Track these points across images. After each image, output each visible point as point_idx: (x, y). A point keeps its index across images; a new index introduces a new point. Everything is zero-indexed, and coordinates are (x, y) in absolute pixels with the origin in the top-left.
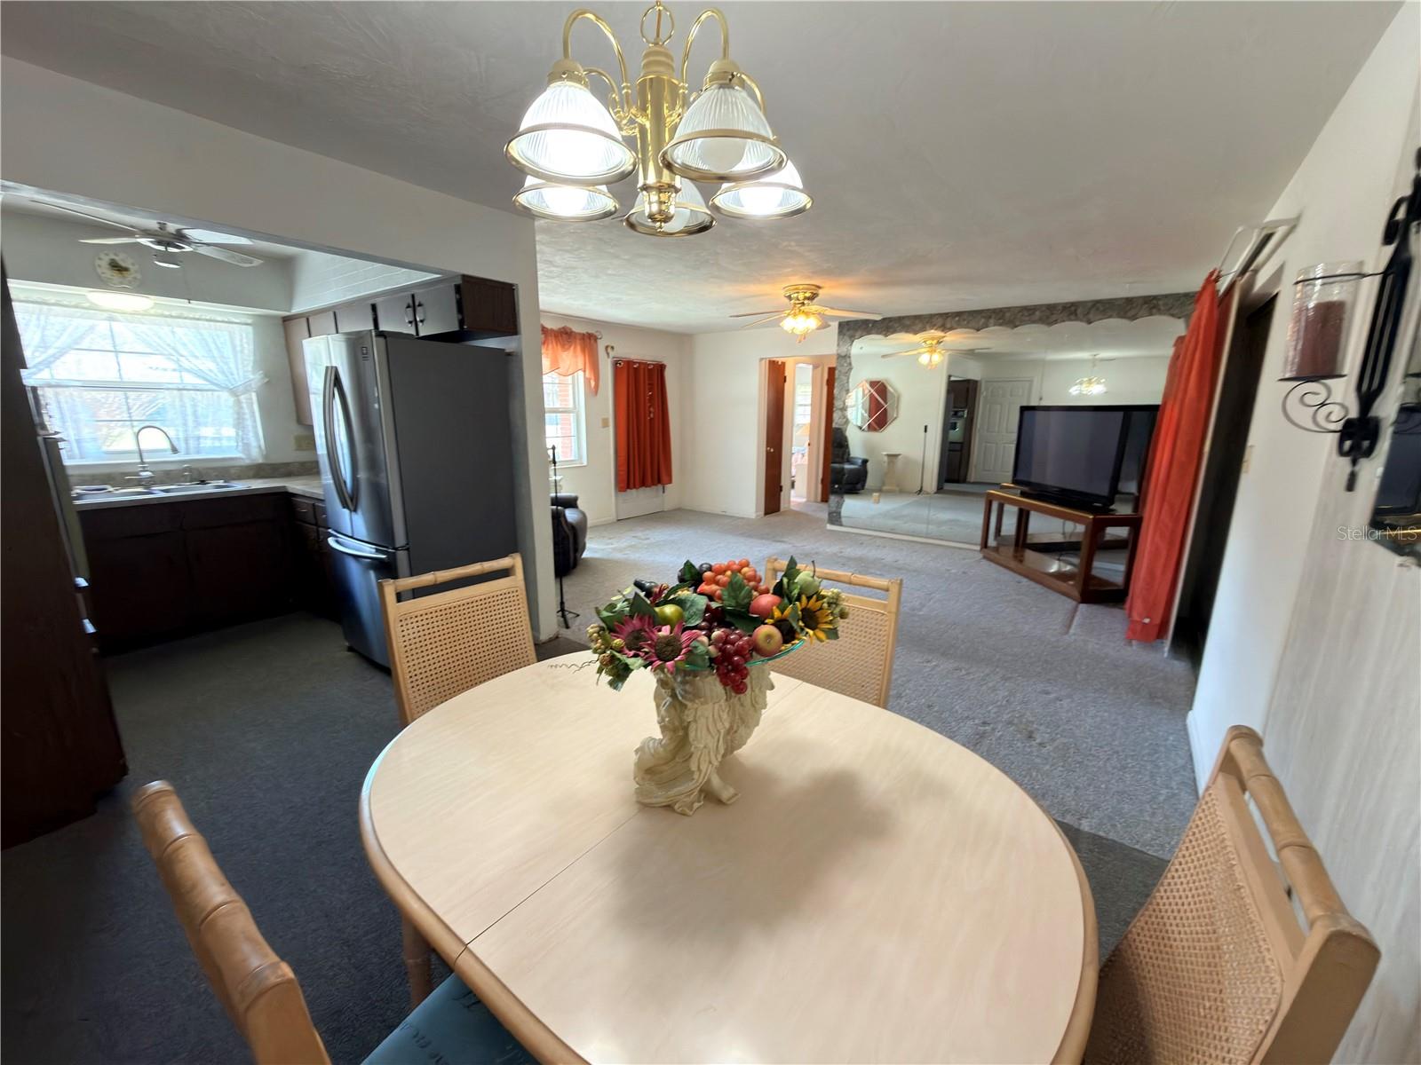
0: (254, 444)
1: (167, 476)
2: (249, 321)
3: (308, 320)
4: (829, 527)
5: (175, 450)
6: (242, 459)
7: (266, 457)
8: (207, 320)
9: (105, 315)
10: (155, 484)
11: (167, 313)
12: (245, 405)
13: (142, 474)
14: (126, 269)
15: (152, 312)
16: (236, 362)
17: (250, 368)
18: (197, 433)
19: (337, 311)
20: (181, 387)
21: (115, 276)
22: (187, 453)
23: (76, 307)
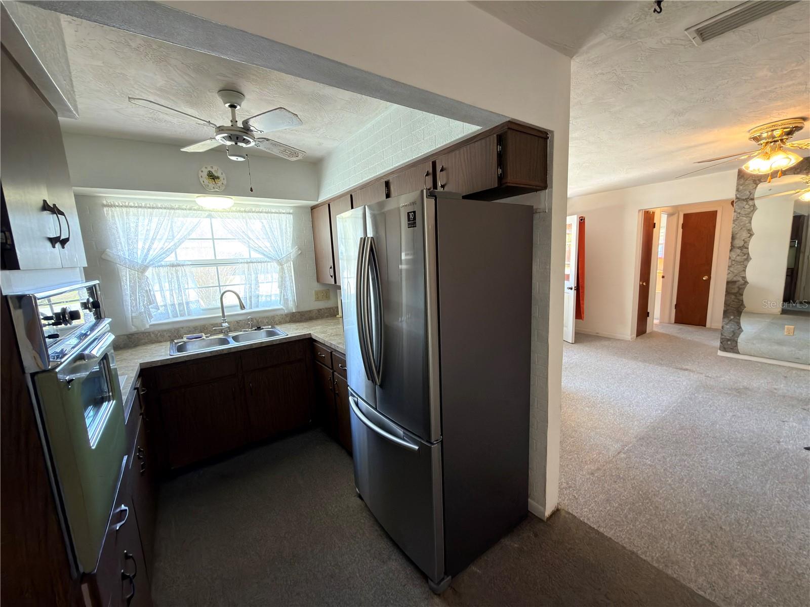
0: (290, 299)
1: (238, 325)
2: (291, 211)
3: (329, 205)
4: (721, 353)
5: (242, 307)
6: (282, 309)
7: (297, 307)
8: (266, 213)
9: (207, 213)
10: (231, 331)
11: (242, 209)
12: (286, 271)
13: (224, 325)
14: (218, 178)
15: (234, 209)
16: (282, 240)
17: (290, 245)
18: (257, 292)
19: (353, 194)
20: (249, 261)
21: (211, 183)
22: (251, 308)
23: (190, 209)
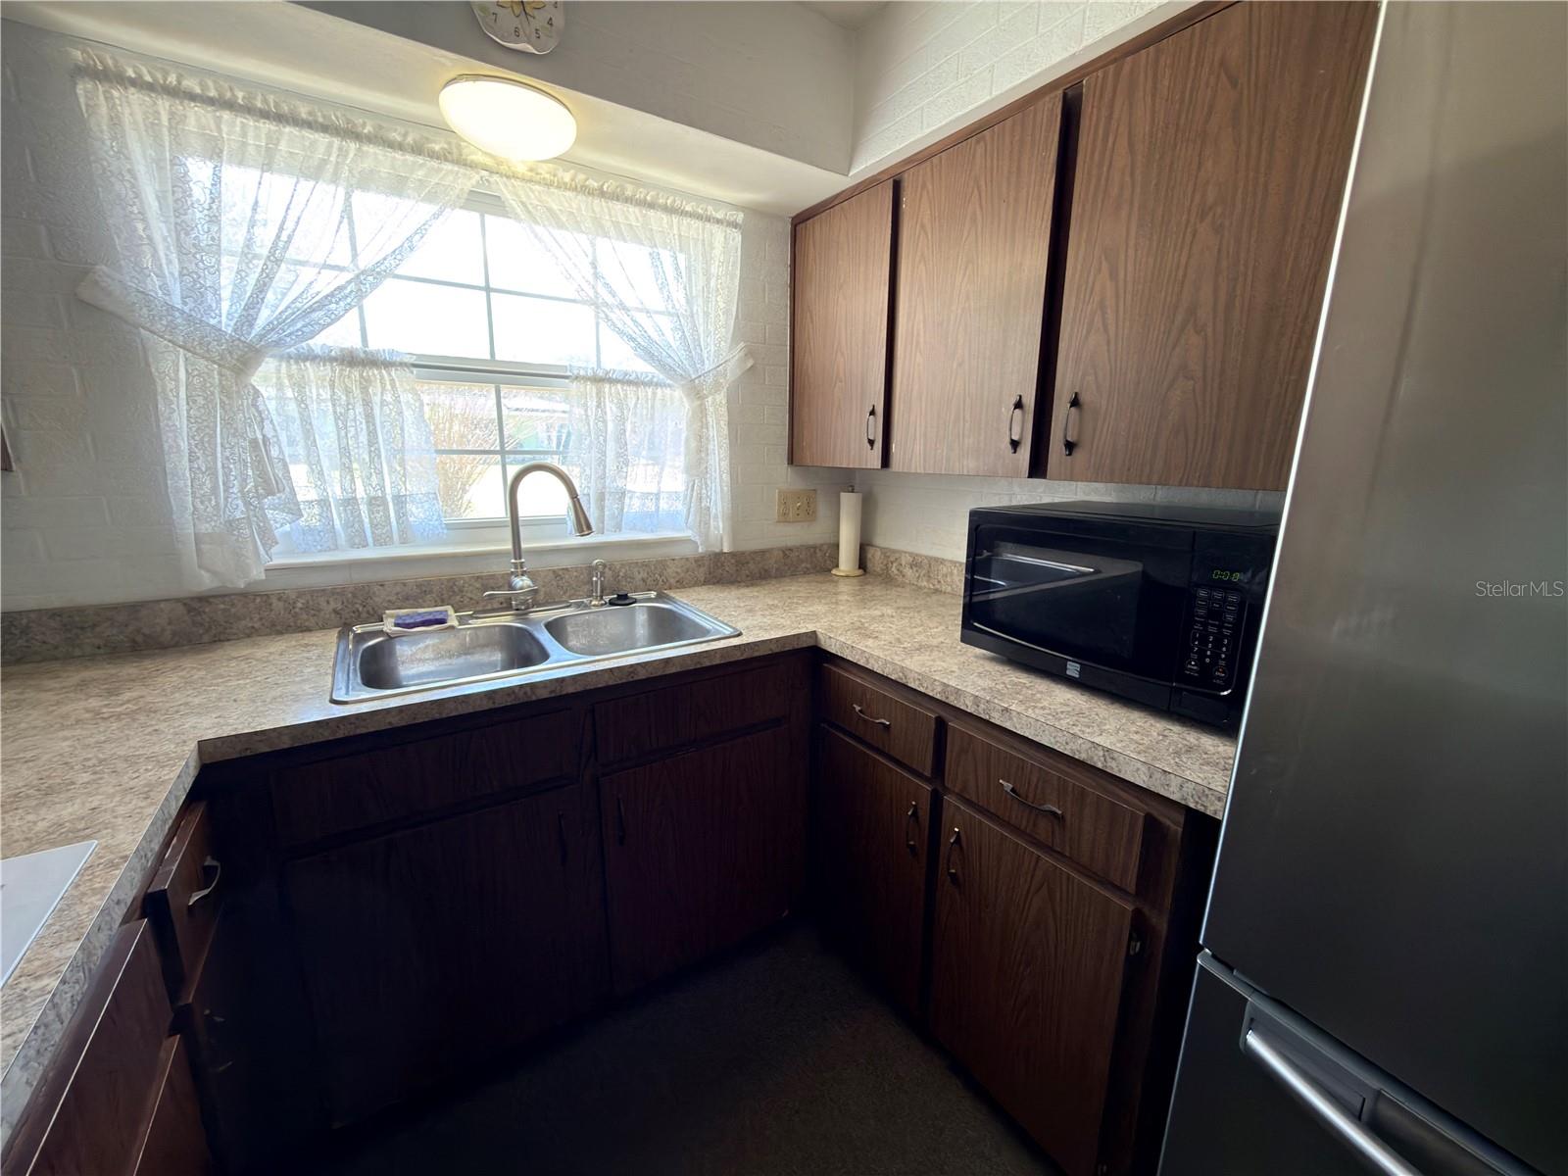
0: (716, 509)
1: (559, 584)
2: (738, 219)
3: (898, 186)
5: (583, 525)
7: (734, 536)
8: (665, 209)
12: (709, 420)
13: (517, 581)
15: (569, 171)
18: (620, 483)
20: (600, 374)
21: (506, 8)
22: (605, 530)
